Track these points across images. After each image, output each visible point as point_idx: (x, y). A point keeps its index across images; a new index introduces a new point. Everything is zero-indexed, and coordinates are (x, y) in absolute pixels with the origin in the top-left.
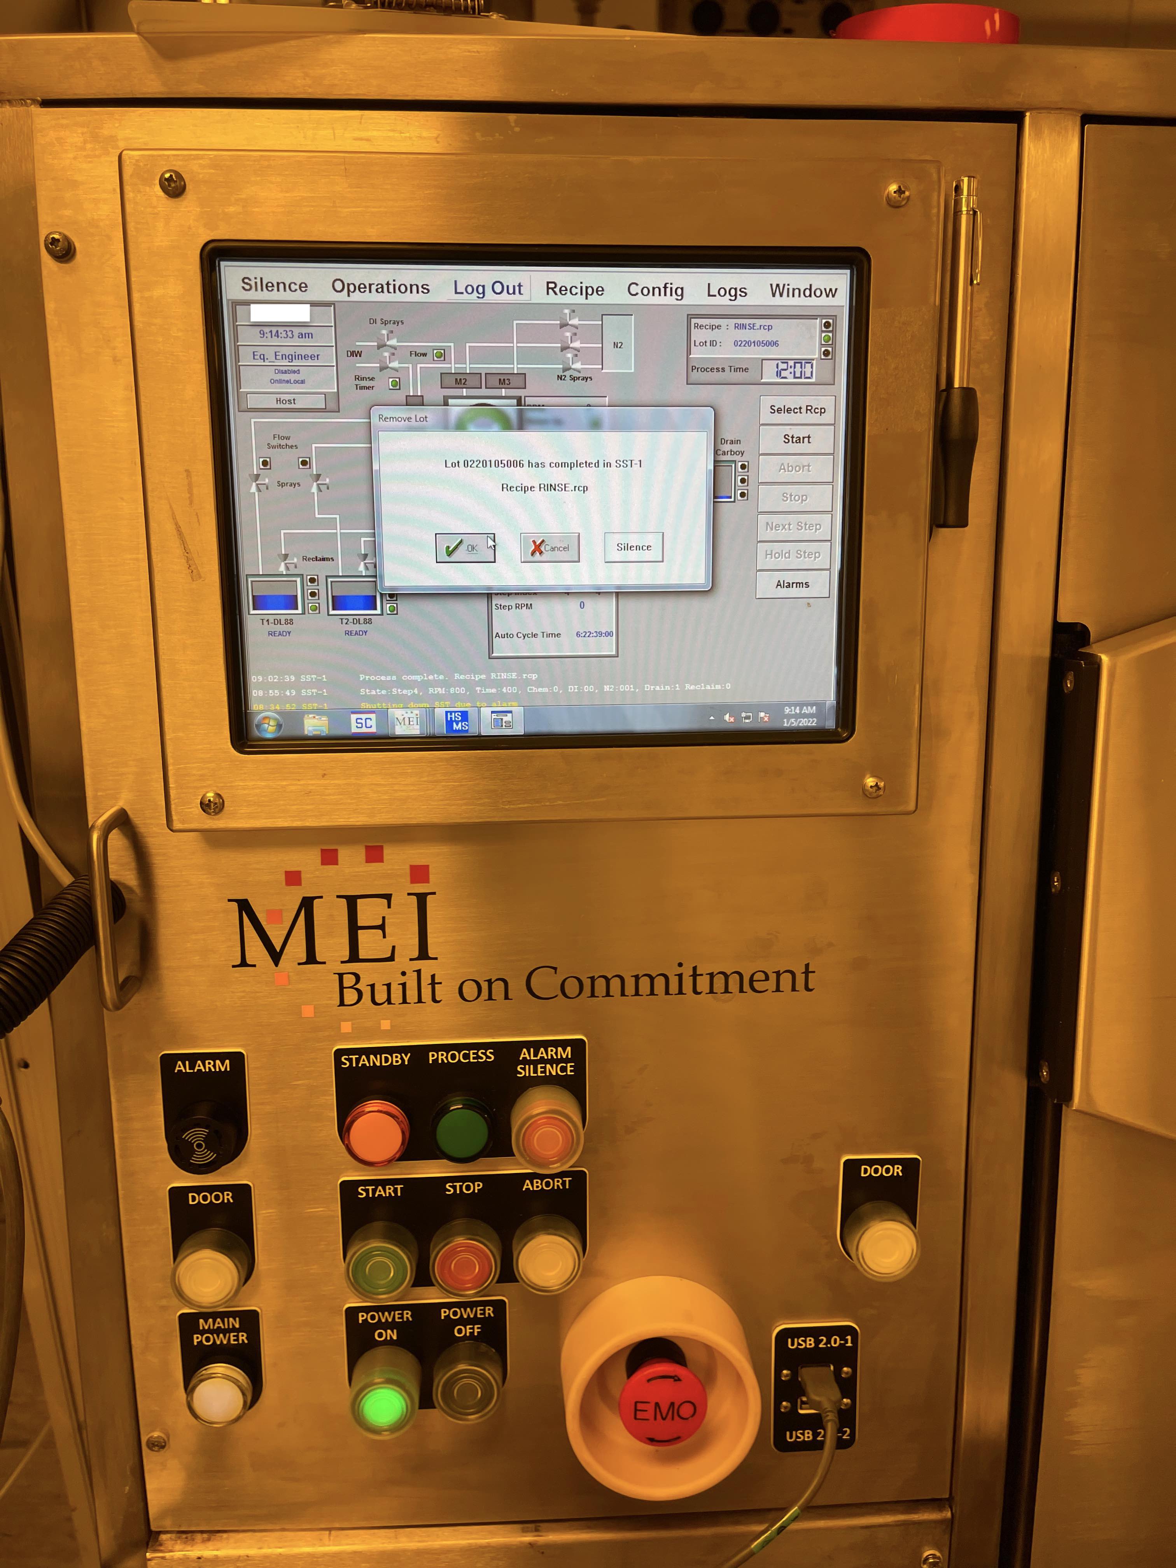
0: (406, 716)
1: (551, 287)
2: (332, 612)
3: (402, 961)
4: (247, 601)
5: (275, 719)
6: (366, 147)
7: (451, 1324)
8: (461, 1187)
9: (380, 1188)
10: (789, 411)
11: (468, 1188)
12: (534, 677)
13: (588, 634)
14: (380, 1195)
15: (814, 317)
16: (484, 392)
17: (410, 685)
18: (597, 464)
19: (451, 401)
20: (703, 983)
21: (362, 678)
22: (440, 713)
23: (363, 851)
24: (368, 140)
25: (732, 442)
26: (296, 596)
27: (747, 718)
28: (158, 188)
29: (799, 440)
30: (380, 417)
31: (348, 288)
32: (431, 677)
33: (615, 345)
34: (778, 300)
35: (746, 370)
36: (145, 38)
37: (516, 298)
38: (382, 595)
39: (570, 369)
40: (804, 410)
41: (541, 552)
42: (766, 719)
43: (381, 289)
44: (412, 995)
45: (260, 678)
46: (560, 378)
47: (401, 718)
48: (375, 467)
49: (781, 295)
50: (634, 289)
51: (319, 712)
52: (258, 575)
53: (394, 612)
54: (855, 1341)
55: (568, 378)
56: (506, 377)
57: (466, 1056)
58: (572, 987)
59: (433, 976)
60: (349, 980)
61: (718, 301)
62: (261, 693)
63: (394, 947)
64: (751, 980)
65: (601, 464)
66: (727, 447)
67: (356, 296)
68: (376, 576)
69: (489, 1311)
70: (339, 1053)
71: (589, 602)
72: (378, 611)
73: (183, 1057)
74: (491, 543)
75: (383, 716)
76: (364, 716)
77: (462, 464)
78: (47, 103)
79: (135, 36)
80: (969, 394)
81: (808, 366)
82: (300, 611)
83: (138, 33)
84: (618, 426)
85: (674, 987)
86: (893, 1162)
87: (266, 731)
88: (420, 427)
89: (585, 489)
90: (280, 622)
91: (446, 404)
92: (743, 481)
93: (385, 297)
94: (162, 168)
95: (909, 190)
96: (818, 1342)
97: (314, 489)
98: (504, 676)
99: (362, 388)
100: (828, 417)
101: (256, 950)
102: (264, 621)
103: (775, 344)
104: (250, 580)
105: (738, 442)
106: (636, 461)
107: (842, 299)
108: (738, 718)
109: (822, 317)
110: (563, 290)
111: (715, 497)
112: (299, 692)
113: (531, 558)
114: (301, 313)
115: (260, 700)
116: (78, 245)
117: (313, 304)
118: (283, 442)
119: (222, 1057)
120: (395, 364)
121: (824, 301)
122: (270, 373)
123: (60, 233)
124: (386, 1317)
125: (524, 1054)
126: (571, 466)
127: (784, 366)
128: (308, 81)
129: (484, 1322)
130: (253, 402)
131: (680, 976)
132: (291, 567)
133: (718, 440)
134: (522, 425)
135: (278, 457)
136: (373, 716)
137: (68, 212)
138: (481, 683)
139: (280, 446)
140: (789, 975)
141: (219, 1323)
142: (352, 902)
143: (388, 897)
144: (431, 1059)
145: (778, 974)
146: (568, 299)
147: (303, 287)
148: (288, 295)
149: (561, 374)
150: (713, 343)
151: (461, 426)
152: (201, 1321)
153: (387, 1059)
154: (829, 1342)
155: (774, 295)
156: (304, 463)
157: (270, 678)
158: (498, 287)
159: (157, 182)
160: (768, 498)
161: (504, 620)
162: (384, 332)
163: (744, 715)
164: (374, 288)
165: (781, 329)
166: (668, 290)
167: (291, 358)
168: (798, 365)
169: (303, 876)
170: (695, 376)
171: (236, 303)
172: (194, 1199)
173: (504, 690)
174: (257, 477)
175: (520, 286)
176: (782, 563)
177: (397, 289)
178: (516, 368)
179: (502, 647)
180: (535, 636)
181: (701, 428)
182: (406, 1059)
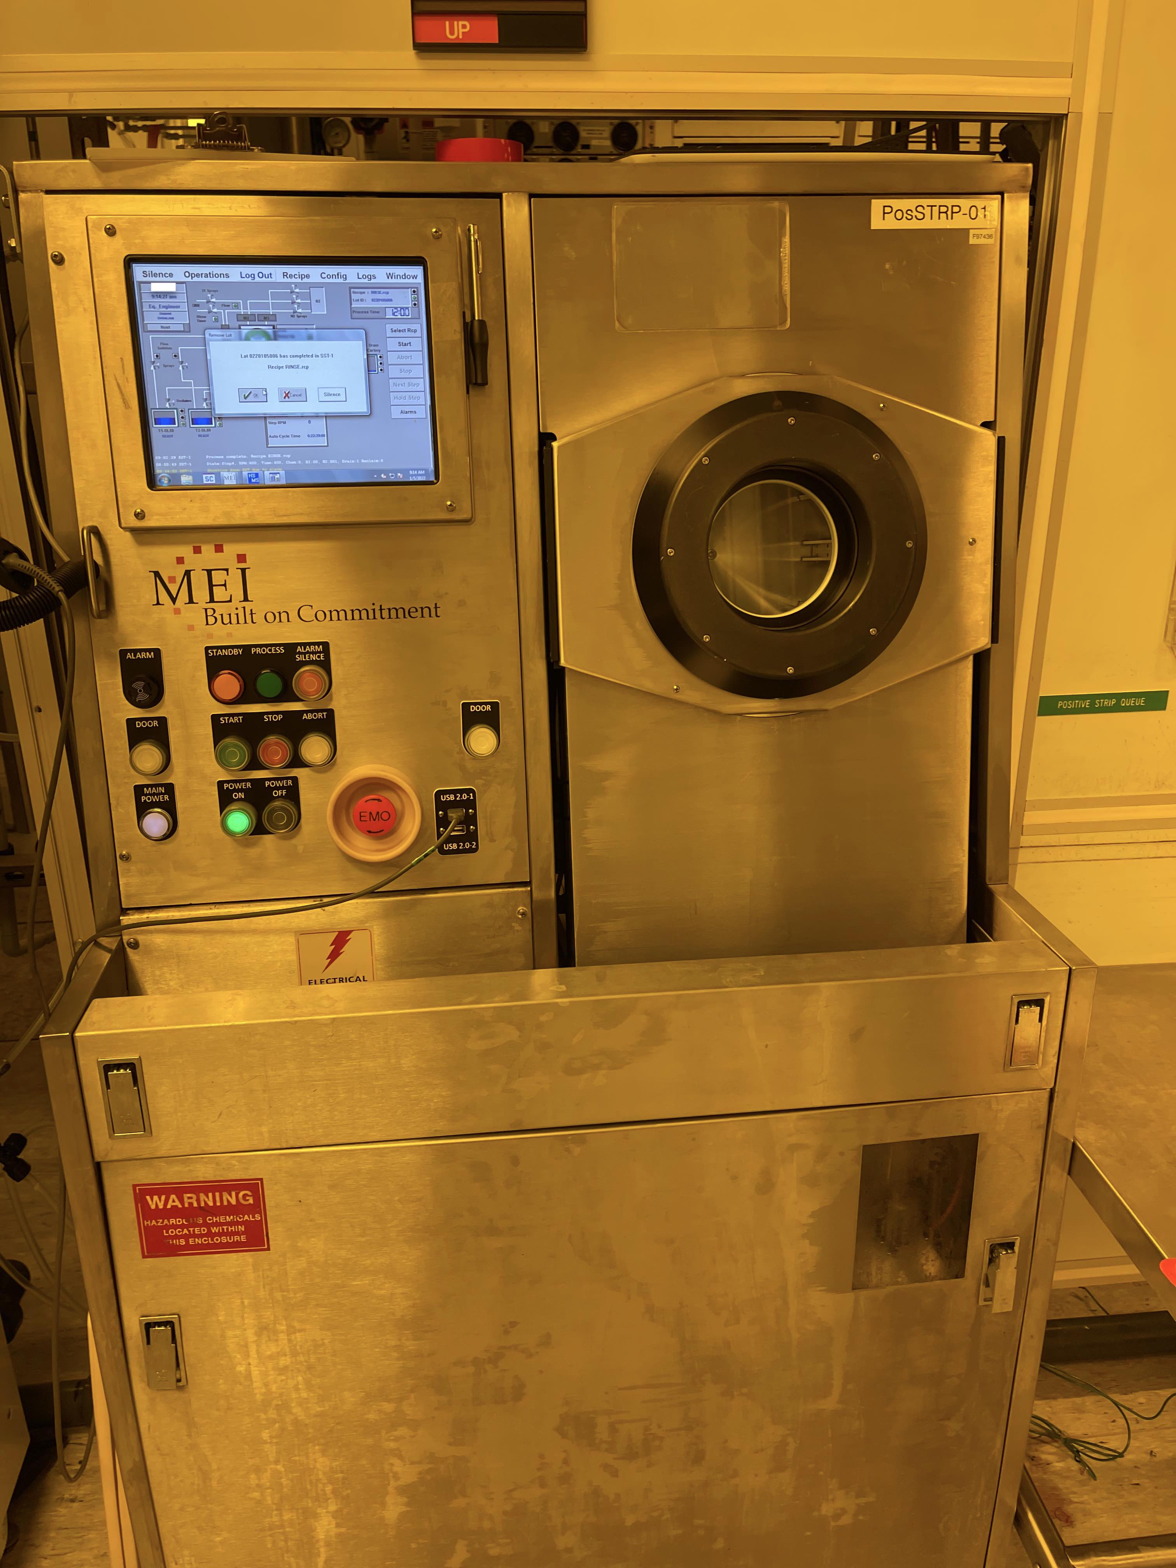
0: (229, 475)
1: (285, 275)
2: (192, 426)
3: (235, 603)
4: (152, 421)
5: (167, 477)
6: (197, 212)
7: (271, 789)
8: (272, 717)
9: (231, 718)
10: (400, 331)
11: (275, 718)
12: (289, 456)
13: (313, 436)
14: (231, 722)
15: (408, 288)
16: (257, 323)
17: (231, 460)
18: (312, 356)
19: (242, 327)
20: (385, 614)
21: (207, 457)
22: (245, 473)
23: (213, 547)
24: (199, 208)
25: (374, 346)
26: (174, 419)
27: (392, 476)
28: (104, 232)
29: (405, 345)
30: (210, 335)
31: (192, 275)
32: (240, 457)
33: (317, 301)
34: (390, 281)
35: (378, 312)
36: (93, 162)
37: (269, 280)
38: (215, 418)
39: (296, 312)
40: (407, 331)
41: (288, 397)
42: (401, 477)
43: (206, 276)
44: (242, 620)
45: (160, 458)
46: (292, 316)
47: (227, 477)
48: (208, 358)
49: (392, 278)
50: (324, 276)
51: (188, 474)
52: (157, 409)
53: (221, 426)
54: (474, 796)
55: (296, 316)
56: (267, 316)
57: (270, 650)
58: (321, 616)
59: (251, 610)
60: (210, 612)
61: (362, 281)
62: (160, 465)
63: (231, 596)
64: (409, 612)
65: (314, 356)
66: (372, 348)
67: (196, 279)
68: (211, 407)
69: (290, 782)
70: (207, 649)
71: (313, 421)
72: (213, 425)
73: (131, 651)
74: (265, 393)
75: (218, 475)
76: (209, 476)
77: (249, 356)
78: (48, 192)
79: (88, 161)
80: (482, 323)
81: (407, 310)
82: (177, 425)
83: (90, 160)
84: (320, 338)
85: (371, 616)
86: (486, 704)
87: (163, 483)
88: (228, 339)
89: (307, 368)
90: (167, 431)
91: (240, 328)
92: (381, 363)
93: (209, 279)
94: (106, 223)
95: (441, 231)
96: (456, 797)
97: (181, 368)
98: (275, 456)
99: (200, 321)
100: (418, 334)
101: (164, 597)
102: (160, 430)
103: (391, 300)
104: (153, 411)
105: (377, 345)
106: (330, 355)
107: (420, 280)
108: (388, 476)
109: (412, 288)
110: (291, 276)
111: (368, 371)
112: (178, 464)
113: (284, 400)
114: (171, 287)
115: (160, 468)
116: (65, 257)
117: (177, 283)
118: (165, 346)
119: (150, 650)
120: (215, 310)
121: (411, 281)
122: (158, 315)
123: (58, 252)
124: (238, 786)
125: (299, 649)
126: (300, 357)
127: (396, 310)
128: (170, 182)
129: (287, 788)
130: (150, 328)
131: (374, 610)
132: (172, 405)
133: (368, 345)
134: (276, 338)
135: (162, 352)
136: (213, 475)
137: (60, 242)
138: (264, 459)
139: (164, 348)
140: (427, 609)
141: (154, 790)
142: (209, 572)
143: (227, 570)
144: (253, 652)
145: (422, 608)
146: (293, 280)
147: (171, 275)
148: (164, 279)
149: (292, 314)
150: (362, 300)
151: (247, 339)
152: (145, 789)
153: (231, 651)
154: (461, 797)
155: (388, 278)
156: (175, 356)
157: (164, 458)
158: (261, 275)
159: (103, 229)
160: (393, 372)
161: (273, 429)
162: (209, 295)
163: (390, 474)
164: (203, 275)
165: (393, 293)
166: (339, 276)
167: (167, 307)
168: (402, 310)
169: (185, 559)
170: (355, 315)
171: (140, 283)
172: (139, 724)
173: (275, 463)
174: (154, 363)
175: (271, 274)
176: (402, 402)
177: (215, 276)
178: (271, 312)
179: (272, 443)
180: (288, 436)
181: (358, 338)
182: (241, 652)
